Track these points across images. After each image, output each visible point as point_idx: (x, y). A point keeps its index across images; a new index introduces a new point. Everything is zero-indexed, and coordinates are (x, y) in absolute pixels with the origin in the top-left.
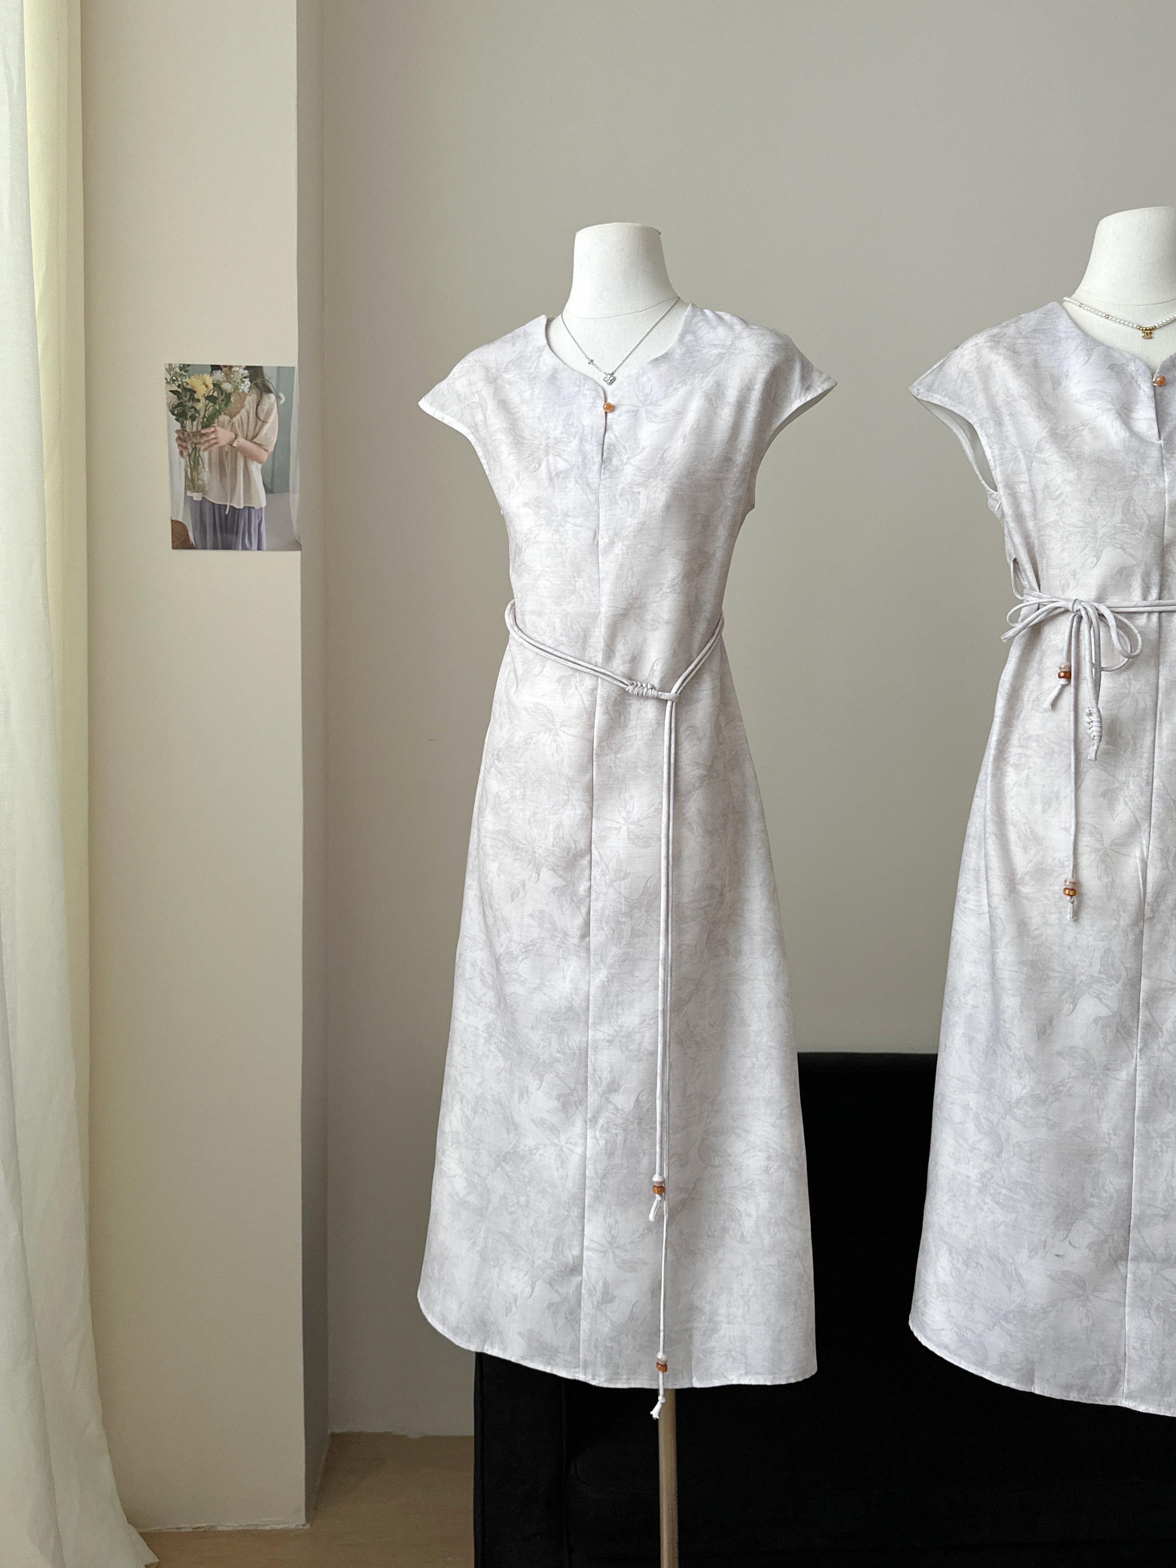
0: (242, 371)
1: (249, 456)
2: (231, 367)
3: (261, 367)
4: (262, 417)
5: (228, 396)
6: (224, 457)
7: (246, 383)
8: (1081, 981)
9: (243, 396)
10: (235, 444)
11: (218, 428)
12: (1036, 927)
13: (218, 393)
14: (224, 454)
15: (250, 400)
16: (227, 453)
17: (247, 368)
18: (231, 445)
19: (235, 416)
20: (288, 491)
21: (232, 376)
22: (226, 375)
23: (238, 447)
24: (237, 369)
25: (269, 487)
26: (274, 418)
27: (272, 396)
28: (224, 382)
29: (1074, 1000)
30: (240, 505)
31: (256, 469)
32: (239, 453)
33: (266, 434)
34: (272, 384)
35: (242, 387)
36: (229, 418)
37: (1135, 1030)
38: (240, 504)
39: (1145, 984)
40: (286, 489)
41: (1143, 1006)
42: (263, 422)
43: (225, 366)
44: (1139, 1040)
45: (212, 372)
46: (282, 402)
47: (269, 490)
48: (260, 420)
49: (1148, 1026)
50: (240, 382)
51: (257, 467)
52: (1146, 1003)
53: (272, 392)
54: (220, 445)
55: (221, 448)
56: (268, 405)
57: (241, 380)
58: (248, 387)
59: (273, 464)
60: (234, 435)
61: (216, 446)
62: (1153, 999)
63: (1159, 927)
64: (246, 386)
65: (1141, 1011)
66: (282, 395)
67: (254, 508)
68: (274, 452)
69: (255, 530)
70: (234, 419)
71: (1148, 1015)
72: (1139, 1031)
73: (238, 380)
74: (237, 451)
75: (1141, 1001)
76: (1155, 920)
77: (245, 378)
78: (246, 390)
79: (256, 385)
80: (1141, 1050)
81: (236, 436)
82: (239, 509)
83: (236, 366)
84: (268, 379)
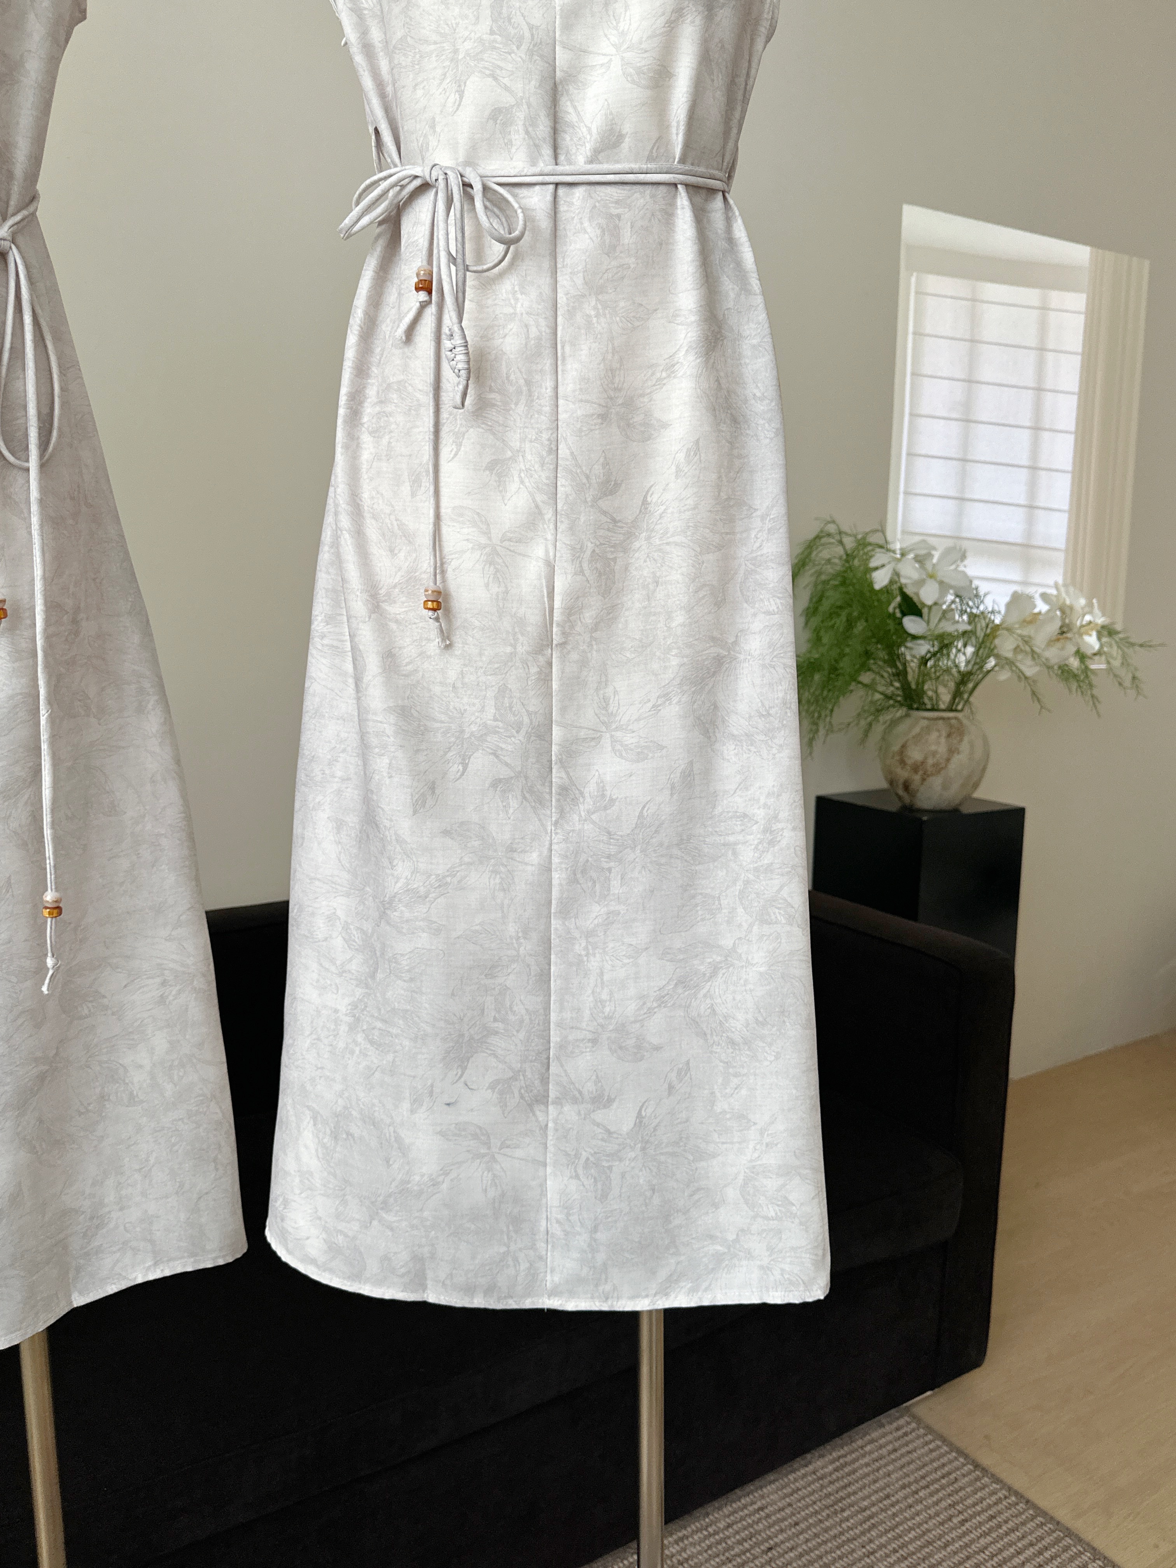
8: (472, 734)
12: (407, 660)
29: (464, 759)
37: (547, 797)
39: (557, 733)
41: (556, 763)
44: (554, 810)
49: (564, 790)
52: (561, 761)
62: (570, 752)
63: (574, 656)
65: (554, 771)
71: (564, 775)
72: (554, 800)
75: (554, 758)
76: (569, 647)
80: (556, 823)
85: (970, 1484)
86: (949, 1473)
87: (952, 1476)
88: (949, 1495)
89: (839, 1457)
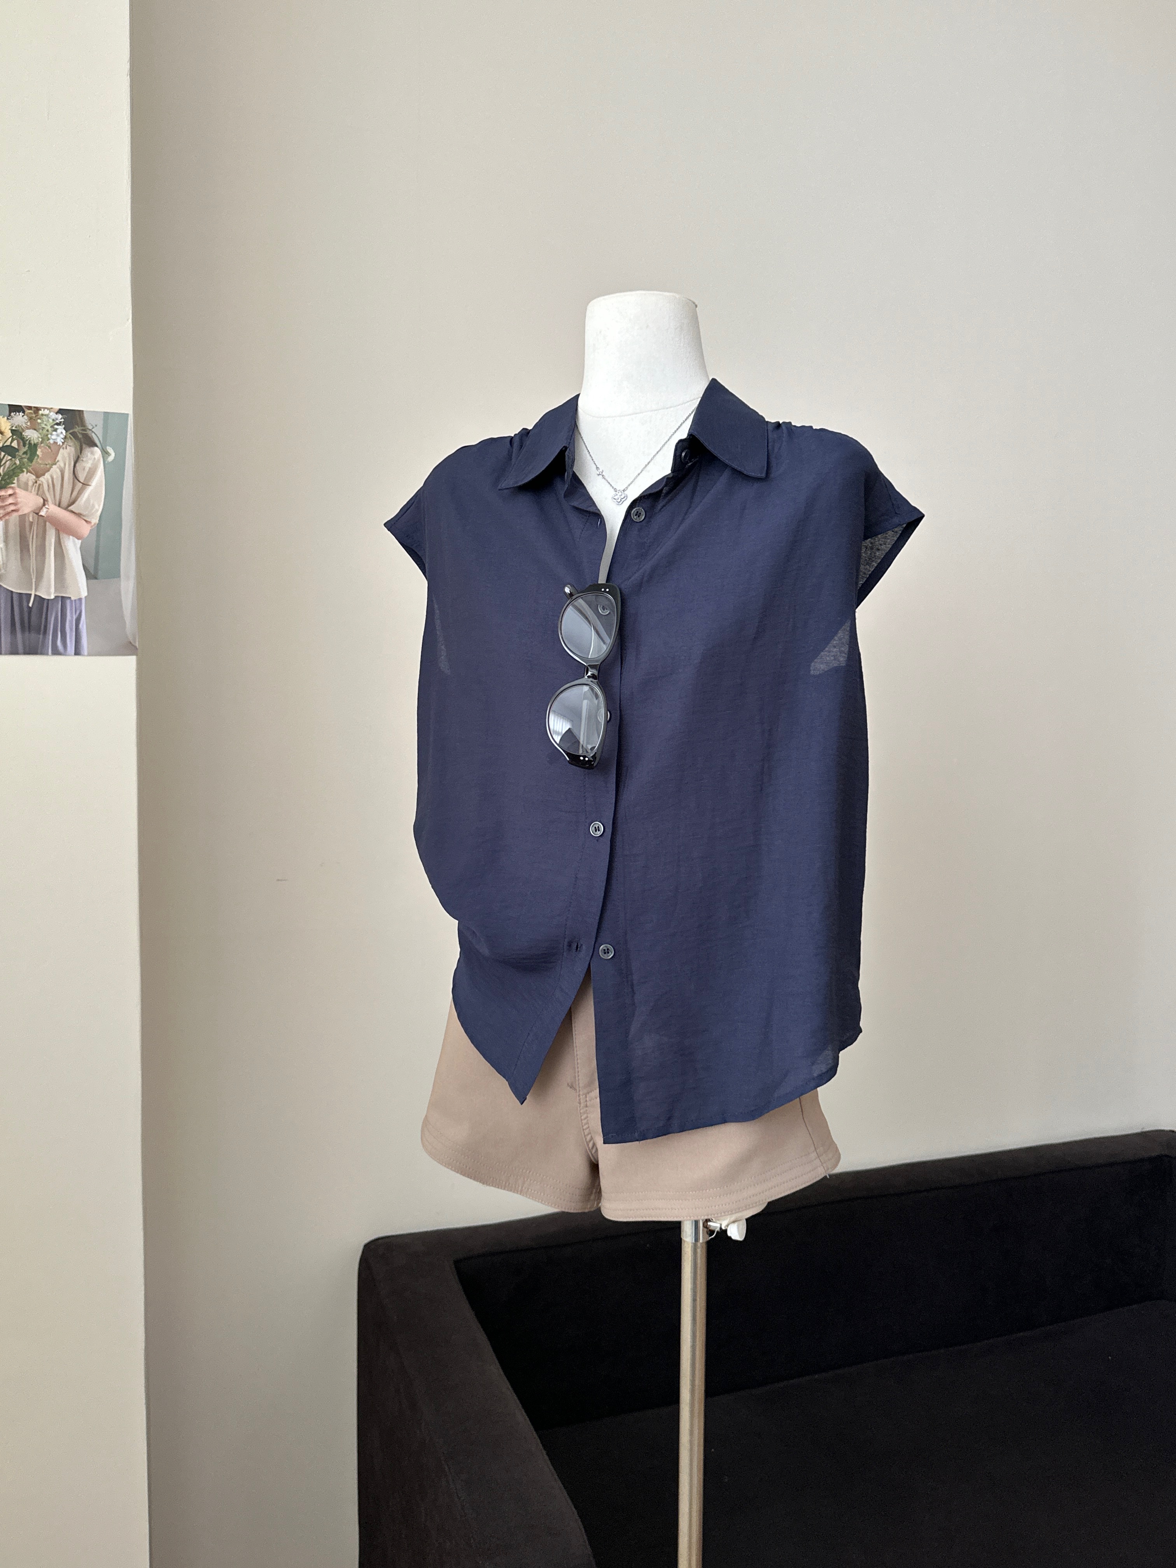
0: (53, 415)
1: (62, 529)
2: (37, 409)
3: (80, 412)
4: (82, 478)
5: (33, 448)
6: (27, 529)
7: (59, 431)
9: (55, 449)
10: (42, 513)
11: (18, 491)
13: (18, 444)
14: (27, 524)
15: (66, 455)
16: (31, 524)
17: (60, 411)
18: (37, 514)
19: (44, 475)
20: (119, 577)
21: (39, 421)
22: (30, 419)
23: (48, 517)
24: (46, 412)
25: (92, 571)
26: (99, 478)
27: (97, 451)
28: (28, 428)
30: (49, 594)
31: (73, 548)
32: (47, 523)
33: (88, 499)
34: (97, 434)
35: (53, 437)
36: (34, 477)
38: (48, 592)
40: (115, 574)
42: (83, 484)
43: (30, 408)
45: (10, 415)
46: (111, 458)
47: (91, 575)
48: (79, 482)
50: (50, 429)
51: (75, 545)
53: (97, 446)
54: (20, 513)
55: (22, 518)
56: (90, 462)
57: (52, 427)
58: (62, 436)
59: (98, 541)
60: (42, 501)
61: (15, 515)
64: (59, 435)
66: (110, 450)
67: (70, 598)
68: (99, 525)
69: (71, 629)
70: (41, 479)
73: (49, 427)
74: (45, 522)
77: (58, 424)
78: (60, 441)
79: (74, 435)
81: (45, 501)
82: (48, 600)
83: (45, 408)
84: (90, 427)
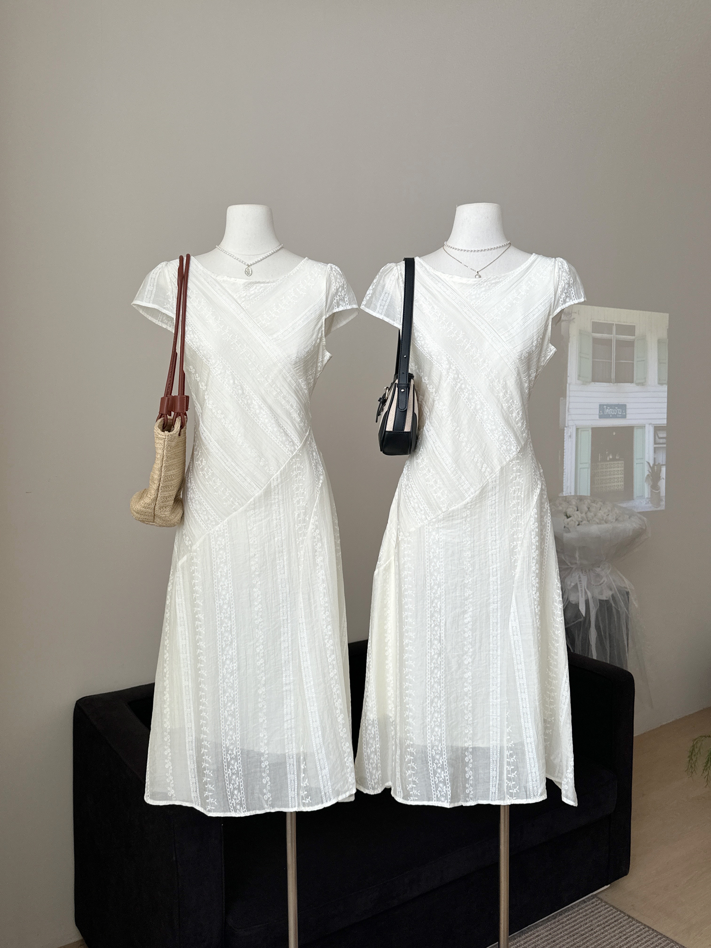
85: (628, 923)
86: (618, 920)
87: (619, 921)
88: (619, 928)
89: (568, 915)
